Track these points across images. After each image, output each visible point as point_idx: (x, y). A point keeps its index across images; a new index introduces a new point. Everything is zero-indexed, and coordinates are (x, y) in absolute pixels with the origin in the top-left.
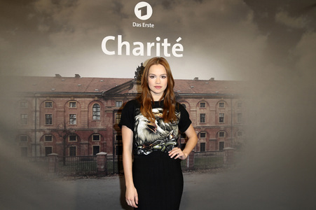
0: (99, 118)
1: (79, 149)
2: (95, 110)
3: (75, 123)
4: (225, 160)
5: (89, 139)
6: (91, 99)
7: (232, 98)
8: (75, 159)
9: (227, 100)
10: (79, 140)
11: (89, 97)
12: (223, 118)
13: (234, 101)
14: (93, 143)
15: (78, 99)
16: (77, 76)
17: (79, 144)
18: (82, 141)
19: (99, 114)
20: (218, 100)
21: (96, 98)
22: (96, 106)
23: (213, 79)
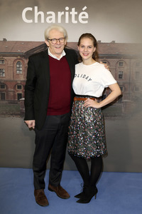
0: (21, 72)
1: (7, 95)
2: (18, 66)
3: (4, 75)
4: (123, 110)
5: (14, 88)
6: (15, 58)
7: (131, 58)
8: (4, 102)
9: (126, 60)
10: (7, 88)
11: (14, 56)
12: (122, 75)
13: (133, 61)
14: (17, 91)
15: (5, 58)
16: (5, 40)
17: (7, 92)
18: (9, 89)
19: (21, 69)
20: (118, 60)
21: (19, 57)
22: (19, 63)
23: (114, 42)
